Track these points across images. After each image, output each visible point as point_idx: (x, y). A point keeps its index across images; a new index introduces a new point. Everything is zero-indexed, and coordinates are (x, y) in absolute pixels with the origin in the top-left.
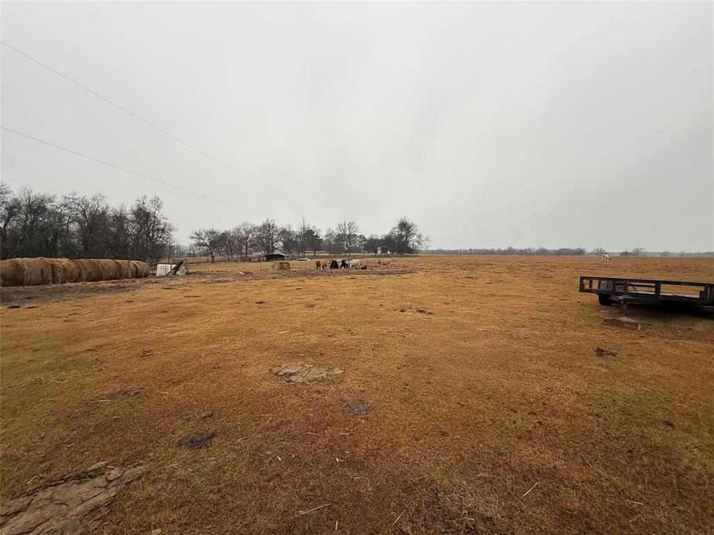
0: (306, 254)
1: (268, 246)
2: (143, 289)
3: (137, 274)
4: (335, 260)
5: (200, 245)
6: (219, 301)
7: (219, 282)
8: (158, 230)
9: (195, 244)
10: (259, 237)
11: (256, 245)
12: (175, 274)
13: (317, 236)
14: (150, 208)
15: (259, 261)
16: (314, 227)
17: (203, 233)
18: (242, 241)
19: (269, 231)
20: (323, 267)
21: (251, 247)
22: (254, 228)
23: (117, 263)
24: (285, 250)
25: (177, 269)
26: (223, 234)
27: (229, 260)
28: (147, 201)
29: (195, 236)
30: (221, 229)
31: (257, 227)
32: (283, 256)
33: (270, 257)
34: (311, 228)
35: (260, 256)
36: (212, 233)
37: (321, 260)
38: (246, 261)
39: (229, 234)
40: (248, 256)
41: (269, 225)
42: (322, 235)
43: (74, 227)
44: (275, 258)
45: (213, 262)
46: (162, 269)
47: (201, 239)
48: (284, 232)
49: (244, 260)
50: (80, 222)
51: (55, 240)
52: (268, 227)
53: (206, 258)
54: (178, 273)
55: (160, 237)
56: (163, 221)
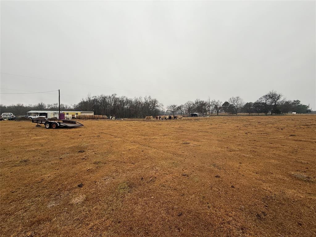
32: (197, 115)
47: (170, 108)
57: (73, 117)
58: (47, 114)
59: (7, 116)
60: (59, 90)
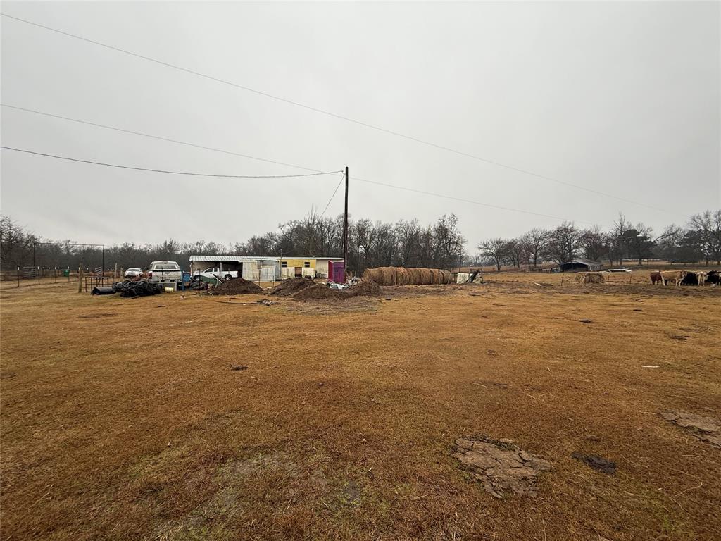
0: (623, 263)
1: (564, 254)
2: (455, 294)
3: (445, 282)
4: (691, 271)
5: (487, 255)
6: (532, 313)
7: (518, 292)
8: (453, 242)
9: (481, 255)
10: (552, 244)
11: (548, 253)
12: (472, 282)
13: (645, 238)
14: (448, 225)
15: (552, 271)
16: (639, 225)
17: (490, 243)
18: (530, 249)
19: (565, 235)
20: (666, 282)
21: (540, 255)
22: (547, 234)
23: (431, 271)
24: (591, 259)
25: (473, 278)
26: (510, 243)
27: (515, 270)
28: (446, 219)
29: (482, 246)
30: (508, 238)
31: (550, 232)
32: (587, 266)
33: (567, 267)
34: (634, 226)
35: (552, 267)
36: (499, 242)
37: (663, 272)
38: (536, 270)
39: (516, 242)
40: (537, 265)
41: (566, 230)
42: (656, 235)
43: (400, 244)
44: (574, 268)
45: (499, 271)
46: (462, 277)
47: (488, 249)
48: (587, 236)
49: (533, 270)
50: (403, 240)
51: (390, 254)
52: (564, 232)
53: (491, 267)
54: (474, 281)
55: (455, 249)
56: (457, 235)
57: (298, 273)
58: (242, 263)
59: (167, 272)
60: (347, 168)
